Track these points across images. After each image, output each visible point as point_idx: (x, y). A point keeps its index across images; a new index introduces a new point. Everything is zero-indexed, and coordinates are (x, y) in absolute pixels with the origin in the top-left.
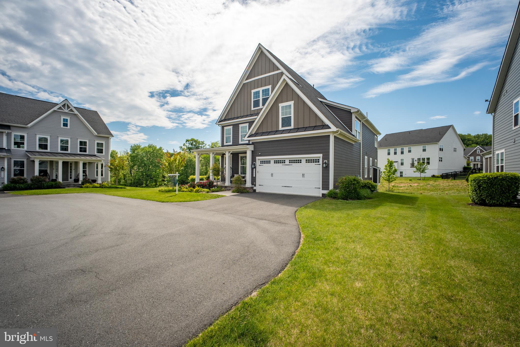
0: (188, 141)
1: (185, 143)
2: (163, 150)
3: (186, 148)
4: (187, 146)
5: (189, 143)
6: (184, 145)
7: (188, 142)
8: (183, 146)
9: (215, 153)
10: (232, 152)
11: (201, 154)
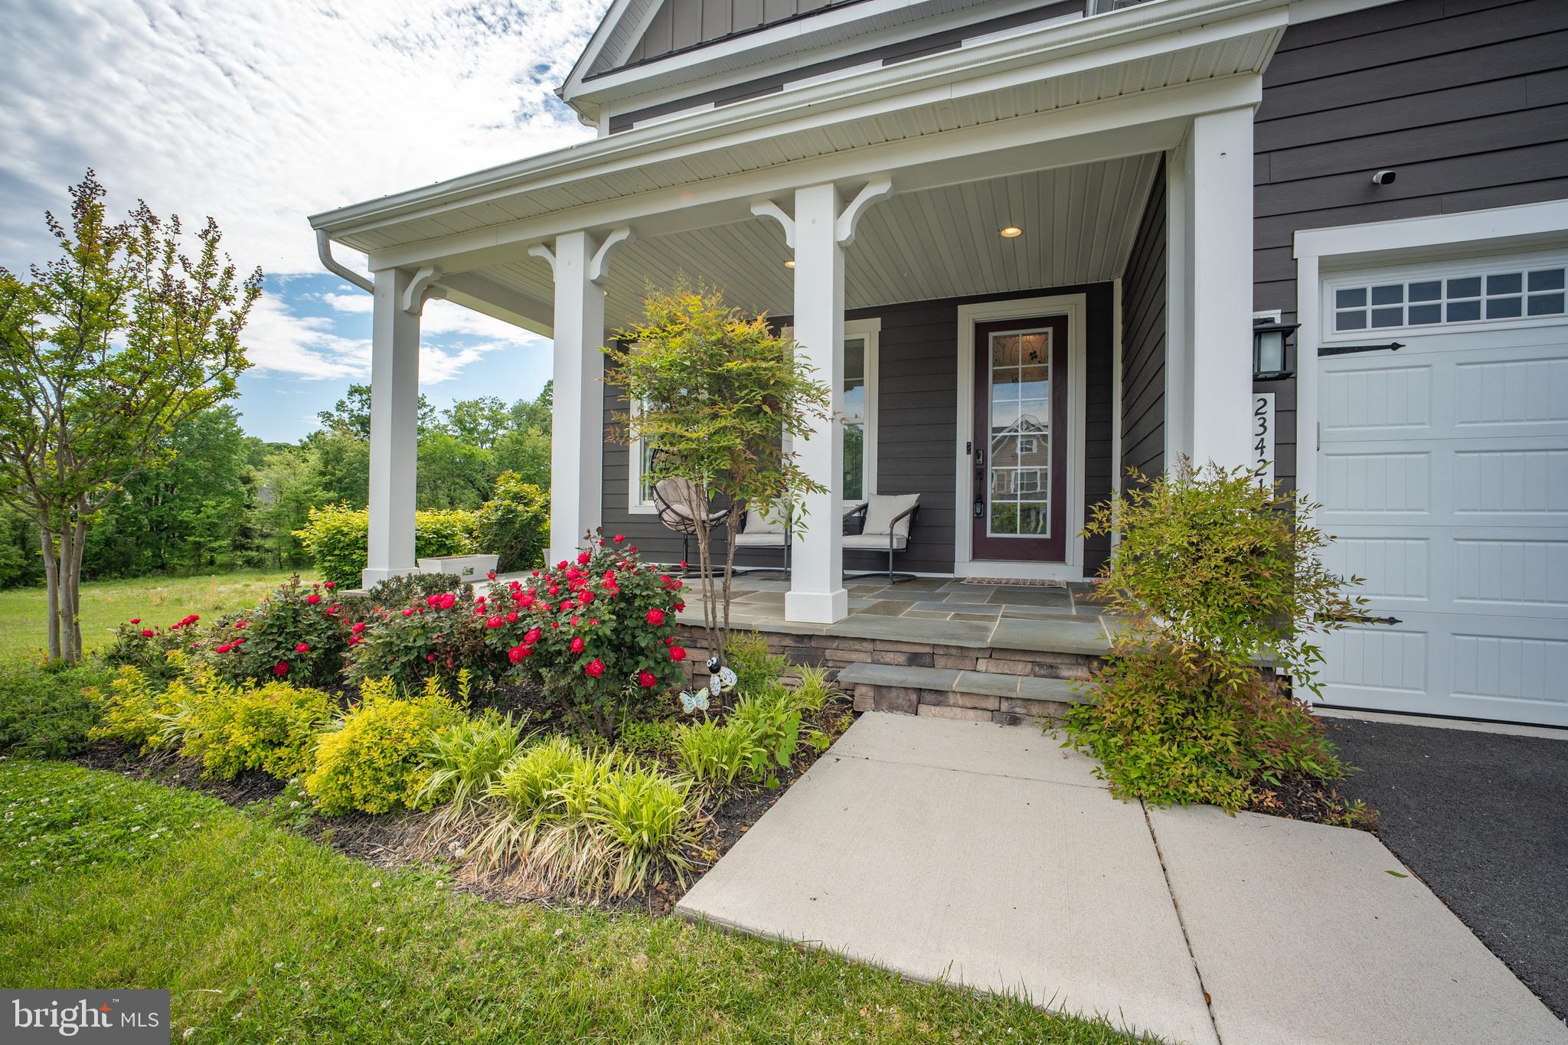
0: (361, 394)
1: (345, 399)
2: (239, 419)
3: (347, 421)
4: (352, 411)
5: (360, 401)
6: (341, 406)
7: (357, 397)
8: (338, 410)
9: (623, 235)
10: (883, 188)
11: (436, 265)
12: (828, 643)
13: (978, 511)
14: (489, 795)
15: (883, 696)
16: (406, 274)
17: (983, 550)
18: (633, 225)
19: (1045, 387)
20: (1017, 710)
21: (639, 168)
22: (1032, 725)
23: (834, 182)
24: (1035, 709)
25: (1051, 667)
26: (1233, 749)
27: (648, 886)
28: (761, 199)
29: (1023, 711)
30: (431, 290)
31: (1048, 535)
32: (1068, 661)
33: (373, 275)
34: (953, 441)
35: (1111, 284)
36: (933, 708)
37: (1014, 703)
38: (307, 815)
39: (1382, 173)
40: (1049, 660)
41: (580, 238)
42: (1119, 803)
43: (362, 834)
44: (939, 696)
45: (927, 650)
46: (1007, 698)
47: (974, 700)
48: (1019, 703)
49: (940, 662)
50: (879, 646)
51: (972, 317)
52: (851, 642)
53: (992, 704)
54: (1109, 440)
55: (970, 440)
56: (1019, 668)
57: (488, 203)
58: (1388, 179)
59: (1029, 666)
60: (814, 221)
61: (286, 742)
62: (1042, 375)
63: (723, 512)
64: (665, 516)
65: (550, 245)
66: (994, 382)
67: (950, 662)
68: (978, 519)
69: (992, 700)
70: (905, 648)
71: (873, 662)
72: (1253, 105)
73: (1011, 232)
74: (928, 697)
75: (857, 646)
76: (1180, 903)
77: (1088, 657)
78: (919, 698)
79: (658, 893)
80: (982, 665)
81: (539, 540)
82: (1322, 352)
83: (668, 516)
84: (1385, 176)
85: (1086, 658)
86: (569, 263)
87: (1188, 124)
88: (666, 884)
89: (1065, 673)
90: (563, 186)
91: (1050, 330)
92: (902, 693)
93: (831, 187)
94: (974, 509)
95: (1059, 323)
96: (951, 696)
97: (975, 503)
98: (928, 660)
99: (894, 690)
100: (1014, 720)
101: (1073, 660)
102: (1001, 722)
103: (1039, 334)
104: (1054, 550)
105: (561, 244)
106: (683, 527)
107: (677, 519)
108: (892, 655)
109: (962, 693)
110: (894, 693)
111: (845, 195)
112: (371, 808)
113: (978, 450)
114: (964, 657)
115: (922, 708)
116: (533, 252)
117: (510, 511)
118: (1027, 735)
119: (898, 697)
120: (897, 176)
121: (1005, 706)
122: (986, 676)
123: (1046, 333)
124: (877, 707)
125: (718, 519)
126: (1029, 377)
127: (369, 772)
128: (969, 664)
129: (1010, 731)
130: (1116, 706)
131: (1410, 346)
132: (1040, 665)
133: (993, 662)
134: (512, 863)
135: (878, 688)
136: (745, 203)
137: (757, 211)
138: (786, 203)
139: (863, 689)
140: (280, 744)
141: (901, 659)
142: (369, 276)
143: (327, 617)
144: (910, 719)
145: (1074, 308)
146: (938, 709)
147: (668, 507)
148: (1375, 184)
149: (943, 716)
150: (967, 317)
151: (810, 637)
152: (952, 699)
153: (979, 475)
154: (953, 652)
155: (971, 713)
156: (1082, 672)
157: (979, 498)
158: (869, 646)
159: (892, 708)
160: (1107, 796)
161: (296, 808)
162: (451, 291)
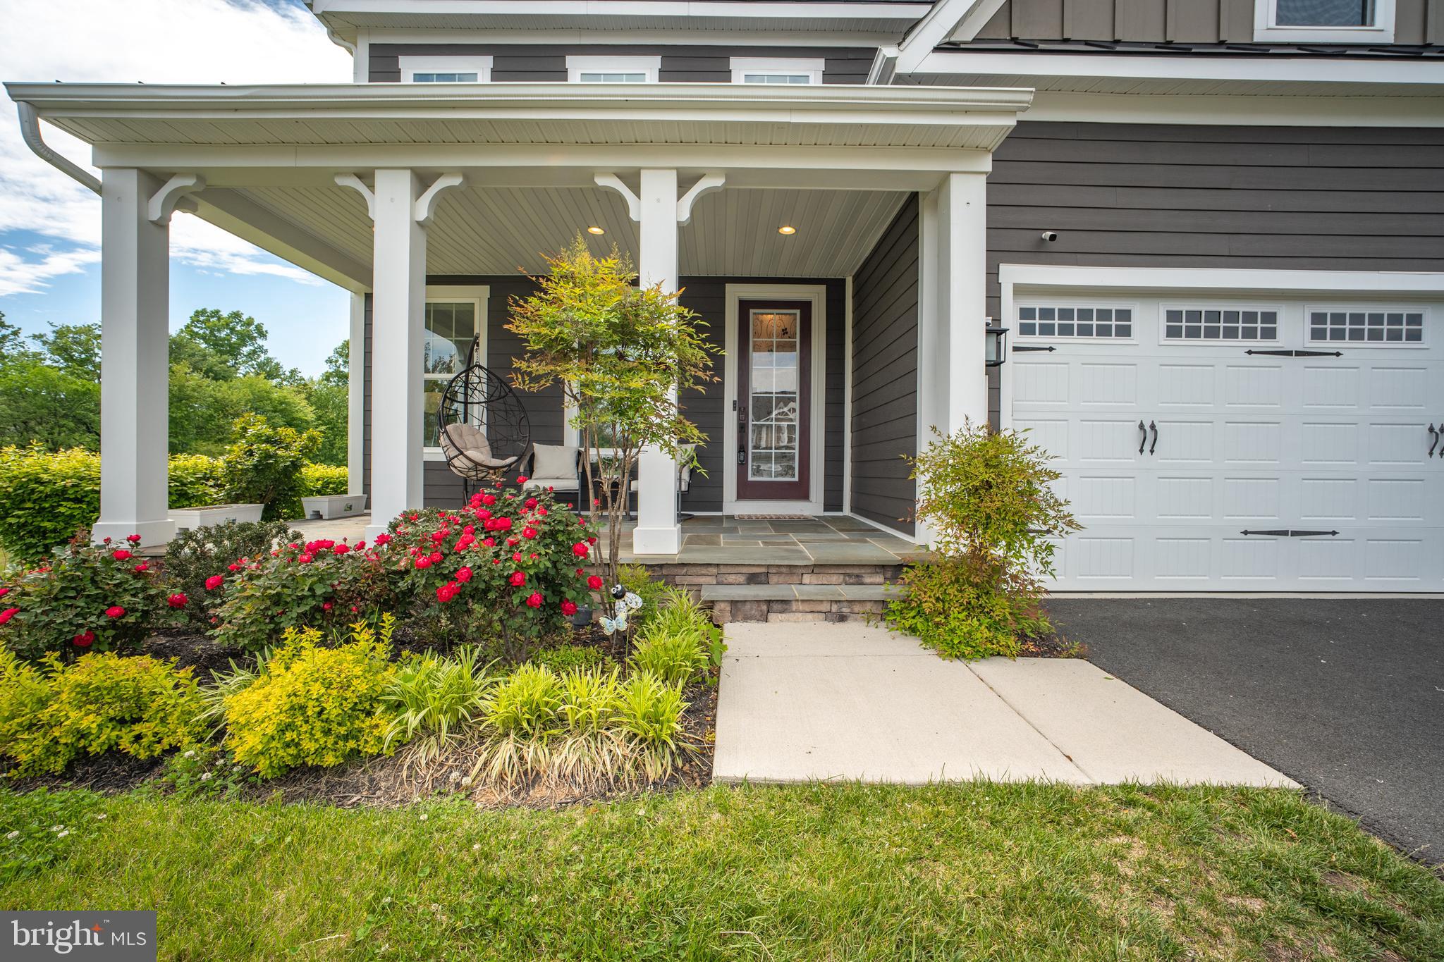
9: (456, 181)
10: (718, 182)
11: (199, 174)
12: (679, 571)
13: (742, 458)
14: (489, 722)
15: (738, 609)
16: (153, 179)
17: (747, 491)
18: (466, 173)
19: (794, 356)
20: (844, 610)
21: (490, 121)
22: (856, 620)
23: (677, 169)
24: (857, 608)
25: (857, 576)
26: (1009, 617)
27: (675, 768)
28: (605, 171)
29: (848, 610)
30: (183, 201)
31: (796, 479)
32: (869, 571)
33: (100, 171)
34: (721, 399)
35: (844, 280)
36: (779, 615)
37: (842, 605)
38: (235, 783)
39: (1050, 233)
40: (856, 571)
41: (406, 177)
42: (947, 662)
43: (318, 790)
44: (784, 605)
45: (763, 570)
46: (836, 602)
47: (811, 606)
48: (845, 604)
49: (774, 579)
50: (723, 570)
51: (737, 294)
52: (698, 568)
53: (825, 607)
54: (842, 403)
55: (736, 399)
56: (834, 579)
57: (297, 121)
58: (1053, 238)
59: (842, 577)
60: (658, 200)
61: (145, 717)
62: (791, 347)
63: (514, 458)
64: (456, 462)
65: (366, 176)
66: (754, 351)
67: (782, 579)
68: (742, 465)
69: (825, 604)
70: (745, 570)
71: (718, 584)
72: (986, 173)
73: (787, 230)
74: (775, 606)
75: (704, 571)
76: (1021, 712)
77: (883, 566)
78: (769, 608)
79: (684, 774)
80: (806, 578)
81: (292, 489)
82: (1016, 349)
83: (460, 463)
84: (1051, 236)
85: (881, 568)
86: (392, 200)
87: (946, 176)
88: (688, 765)
89: (867, 580)
90: (397, 122)
91: (798, 312)
92: (755, 606)
93: (674, 172)
94: (738, 457)
95: (805, 307)
96: (794, 603)
97: (739, 452)
98: (763, 578)
99: (748, 603)
100: (842, 618)
101: (872, 570)
102: (832, 620)
103: (790, 314)
104: (799, 491)
105: (380, 179)
106: (474, 473)
107: (470, 465)
108: (733, 577)
109: (803, 601)
110: (748, 606)
111: (685, 181)
112: (330, 760)
113: (741, 407)
114: (792, 574)
115: (772, 616)
116: (341, 181)
117: (268, 456)
118: (854, 629)
119: (751, 609)
120: (730, 174)
121: (835, 608)
122: (811, 586)
123: (795, 314)
124: (734, 619)
125: (509, 465)
126: (782, 347)
127: (318, 724)
128: (796, 579)
129: (840, 626)
130: (930, 597)
131: (1059, 350)
132: (850, 575)
133: (814, 576)
134: (530, 778)
135: (733, 603)
136: (589, 173)
137: (601, 181)
138: (632, 179)
139: (723, 605)
140: (139, 720)
141: (742, 579)
142: (98, 174)
143: (139, 574)
144: (763, 625)
145: (817, 296)
146: (784, 615)
147: (462, 453)
148: (1044, 240)
149: (788, 621)
150: (734, 294)
151: (661, 566)
152: (794, 606)
153: (742, 428)
154: (784, 570)
155: (810, 616)
156: (879, 578)
157: (742, 448)
158: (714, 570)
159: (746, 619)
160: (938, 660)
161: (208, 780)
162: (204, 206)
